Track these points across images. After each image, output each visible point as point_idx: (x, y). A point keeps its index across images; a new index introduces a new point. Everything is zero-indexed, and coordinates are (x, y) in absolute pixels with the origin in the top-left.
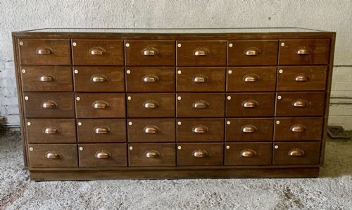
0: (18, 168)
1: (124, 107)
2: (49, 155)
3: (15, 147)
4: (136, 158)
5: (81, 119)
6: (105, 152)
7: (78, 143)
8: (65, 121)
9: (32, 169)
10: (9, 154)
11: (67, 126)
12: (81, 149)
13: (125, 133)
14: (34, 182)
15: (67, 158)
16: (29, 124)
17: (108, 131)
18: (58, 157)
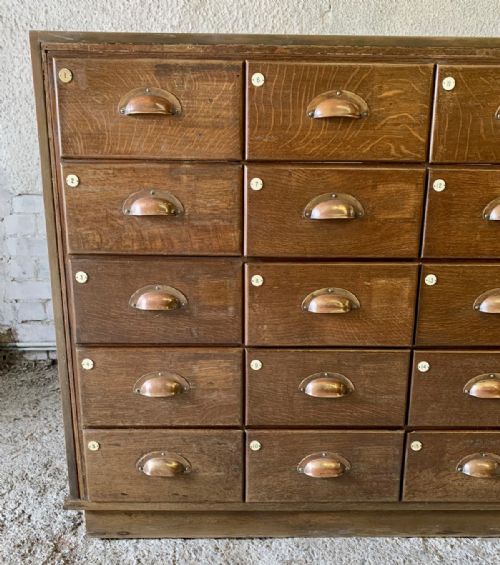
0: (46, 479)
1: (410, 312)
2: (151, 465)
3: (38, 402)
4: (428, 475)
5: (259, 349)
6: (333, 459)
7: (246, 427)
8: (208, 357)
9: (95, 506)
10: (21, 426)
11: (213, 373)
12: (255, 445)
13: (402, 398)
14: (97, 543)
15: (209, 473)
16: (87, 364)
17: (346, 391)
18: (180, 472)
